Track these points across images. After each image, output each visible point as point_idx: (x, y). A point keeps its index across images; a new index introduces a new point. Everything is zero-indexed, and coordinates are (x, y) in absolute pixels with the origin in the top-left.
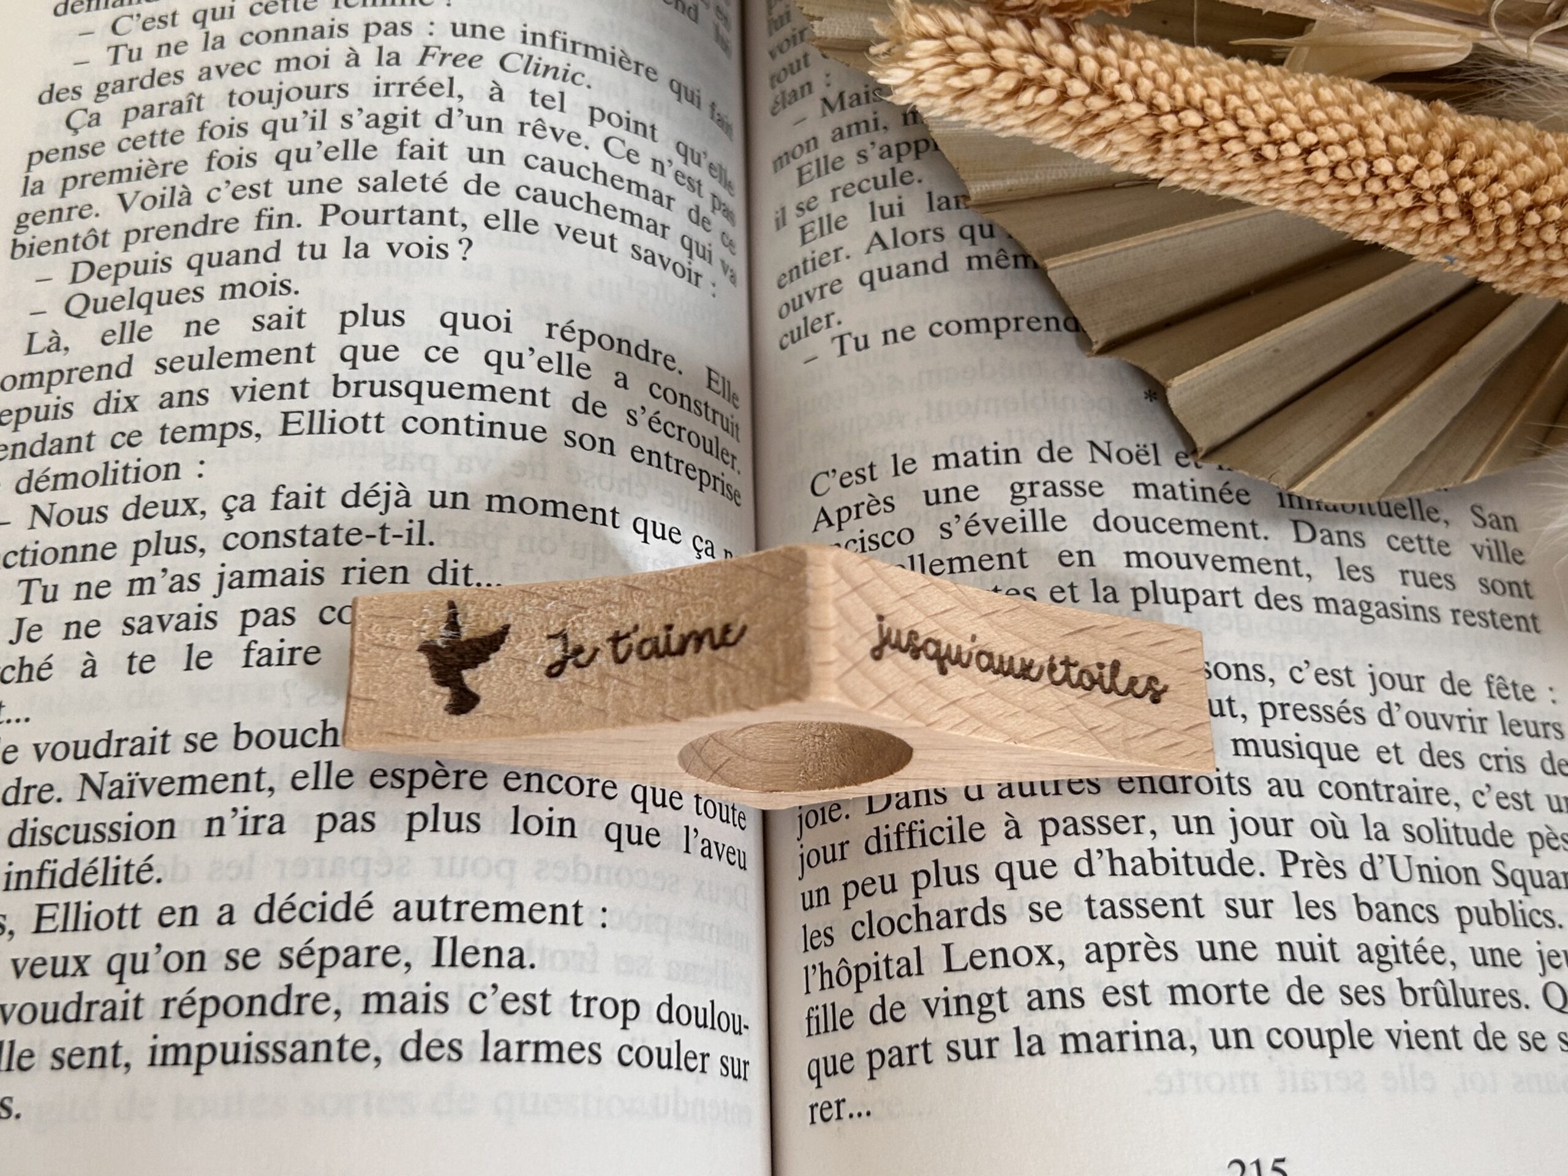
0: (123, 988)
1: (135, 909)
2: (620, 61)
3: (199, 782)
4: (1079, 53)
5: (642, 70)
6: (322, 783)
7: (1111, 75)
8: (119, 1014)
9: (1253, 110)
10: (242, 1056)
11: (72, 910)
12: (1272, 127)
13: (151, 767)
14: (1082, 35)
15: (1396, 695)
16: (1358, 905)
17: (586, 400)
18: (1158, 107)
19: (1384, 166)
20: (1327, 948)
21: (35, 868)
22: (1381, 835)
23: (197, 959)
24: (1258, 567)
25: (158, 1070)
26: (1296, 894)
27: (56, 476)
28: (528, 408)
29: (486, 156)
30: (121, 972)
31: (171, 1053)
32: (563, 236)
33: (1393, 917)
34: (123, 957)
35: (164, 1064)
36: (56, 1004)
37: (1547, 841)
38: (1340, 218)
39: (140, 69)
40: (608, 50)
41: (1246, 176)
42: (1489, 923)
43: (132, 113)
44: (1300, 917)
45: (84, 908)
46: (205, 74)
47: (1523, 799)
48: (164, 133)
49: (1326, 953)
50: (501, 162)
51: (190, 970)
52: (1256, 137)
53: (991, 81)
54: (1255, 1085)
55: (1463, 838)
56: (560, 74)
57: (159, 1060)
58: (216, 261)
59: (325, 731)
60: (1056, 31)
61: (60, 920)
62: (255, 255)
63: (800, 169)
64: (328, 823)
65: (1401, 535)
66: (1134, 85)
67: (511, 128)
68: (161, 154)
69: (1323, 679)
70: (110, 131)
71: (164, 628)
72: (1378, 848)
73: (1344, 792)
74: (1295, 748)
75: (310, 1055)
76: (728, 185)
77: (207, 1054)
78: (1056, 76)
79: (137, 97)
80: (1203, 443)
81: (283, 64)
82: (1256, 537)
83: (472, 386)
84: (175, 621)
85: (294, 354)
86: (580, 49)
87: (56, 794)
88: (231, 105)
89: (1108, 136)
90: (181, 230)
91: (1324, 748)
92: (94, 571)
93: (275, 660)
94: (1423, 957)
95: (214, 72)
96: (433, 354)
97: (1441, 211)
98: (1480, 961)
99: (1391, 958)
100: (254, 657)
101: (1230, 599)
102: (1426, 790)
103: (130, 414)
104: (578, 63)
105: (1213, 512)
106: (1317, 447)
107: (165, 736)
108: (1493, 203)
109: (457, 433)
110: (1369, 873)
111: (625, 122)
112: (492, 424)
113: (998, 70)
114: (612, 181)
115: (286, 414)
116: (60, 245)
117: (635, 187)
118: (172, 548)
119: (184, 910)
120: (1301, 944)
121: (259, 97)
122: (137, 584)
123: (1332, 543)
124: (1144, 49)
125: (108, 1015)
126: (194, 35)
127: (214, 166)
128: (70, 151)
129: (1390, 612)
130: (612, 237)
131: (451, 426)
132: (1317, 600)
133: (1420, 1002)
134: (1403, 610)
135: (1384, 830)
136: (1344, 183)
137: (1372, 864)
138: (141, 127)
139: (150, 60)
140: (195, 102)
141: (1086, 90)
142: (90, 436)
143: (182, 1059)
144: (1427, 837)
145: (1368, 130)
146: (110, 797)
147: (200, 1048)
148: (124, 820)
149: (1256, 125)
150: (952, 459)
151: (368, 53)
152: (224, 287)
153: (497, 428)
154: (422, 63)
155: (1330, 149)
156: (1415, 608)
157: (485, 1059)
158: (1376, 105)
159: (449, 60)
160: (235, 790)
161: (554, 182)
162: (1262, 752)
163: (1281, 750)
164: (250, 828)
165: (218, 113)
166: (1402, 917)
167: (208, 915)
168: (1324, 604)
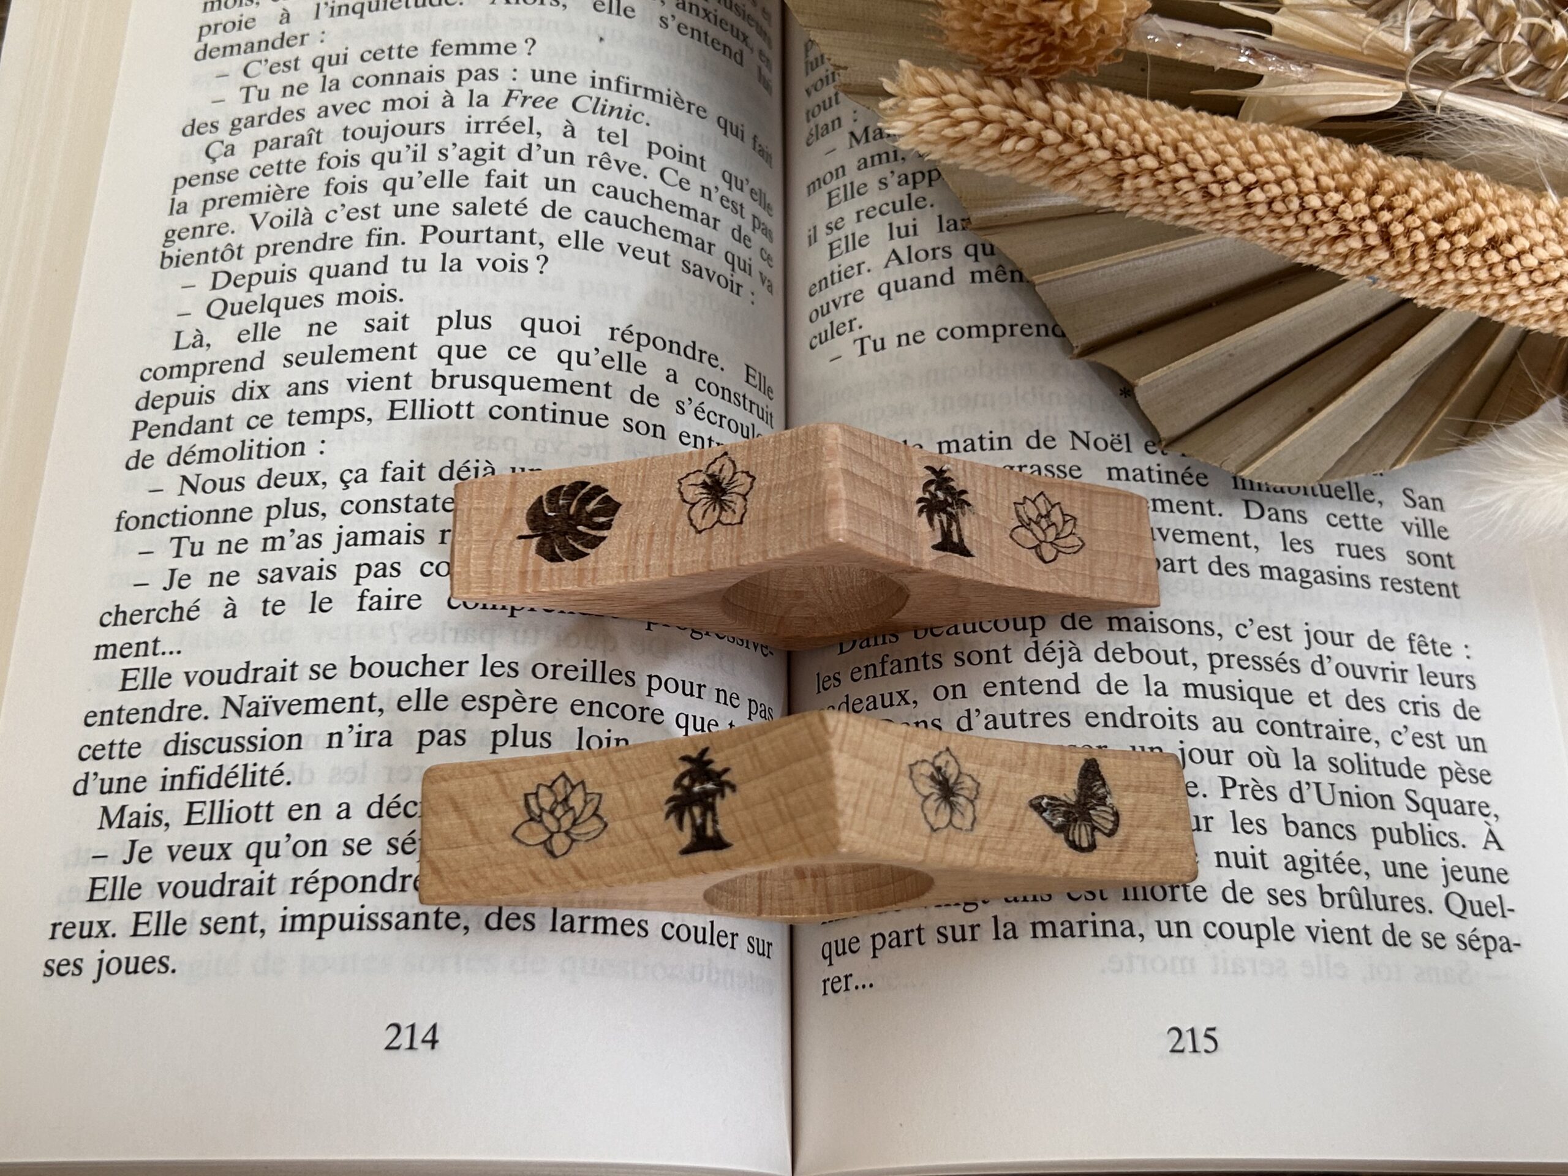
0: (260, 869)
1: (269, 806)
2: (675, 102)
3: (322, 704)
4: (1053, 109)
5: (693, 109)
6: (422, 706)
7: (1082, 126)
8: (256, 890)
9: (1202, 155)
10: (356, 925)
11: (217, 806)
12: (1217, 169)
13: (282, 691)
14: (1057, 93)
15: (1328, 649)
16: (1287, 823)
17: (642, 393)
18: (1120, 153)
19: (1314, 201)
20: (1258, 858)
21: (186, 773)
22: (1309, 766)
23: (320, 846)
24: (1213, 539)
25: (287, 935)
26: (1233, 812)
27: (201, 452)
28: (594, 399)
29: (560, 185)
30: (258, 856)
31: (298, 921)
32: (624, 253)
33: (1316, 833)
34: (260, 844)
35: (292, 930)
36: (204, 882)
37: (1455, 775)
38: (1277, 245)
39: (269, 107)
40: (665, 92)
41: (1197, 210)
42: (1400, 842)
43: (262, 145)
44: (1236, 831)
45: (227, 805)
46: (323, 112)
47: (1436, 739)
48: (289, 163)
49: (1258, 861)
50: (573, 190)
51: (314, 855)
52: (1204, 177)
53: (979, 132)
54: (1193, 967)
55: (1381, 770)
56: (624, 113)
57: (288, 927)
58: (334, 273)
59: (425, 663)
60: (1035, 90)
61: (207, 815)
62: (367, 268)
63: (830, 193)
64: (427, 738)
65: (1339, 514)
66: (1100, 135)
67: (581, 160)
68: (287, 181)
69: (1265, 634)
70: (243, 160)
71: (292, 578)
72: (1304, 776)
73: (1278, 728)
74: (1238, 692)
75: (411, 924)
76: (767, 207)
77: (328, 922)
78: (1034, 126)
79: (266, 131)
80: (1165, 433)
81: (389, 104)
82: (1212, 514)
83: (547, 380)
84: (301, 573)
85: (401, 353)
86: (641, 92)
87: (204, 713)
88: (345, 139)
89: (1078, 177)
90: (304, 246)
91: (1263, 692)
92: (234, 531)
93: (384, 605)
94: (1340, 868)
95: (331, 110)
96: (515, 353)
97: (1364, 237)
98: (1391, 872)
99: (1313, 867)
100: (367, 602)
101: (1187, 566)
102: (1350, 729)
103: (262, 400)
104: (639, 103)
105: (1174, 493)
106: (1264, 437)
107: (294, 666)
108: (1408, 232)
109: (534, 419)
110: (1296, 795)
111: (678, 155)
112: (563, 412)
113: (985, 122)
114: (665, 206)
115: (393, 402)
116: (202, 257)
117: (686, 211)
118: (299, 513)
119: (309, 806)
120: (1235, 854)
121: (369, 133)
122: (270, 542)
123: (1278, 519)
124: (1109, 104)
125: (247, 891)
126: (314, 79)
127: (331, 191)
128: (209, 178)
129: (1326, 578)
130: (666, 254)
131: (530, 413)
132: (1262, 568)
133: (1337, 904)
134: (1337, 577)
135: (1312, 762)
136: (1279, 216)
137: (1300, 789)
138: (270, 157)
139: (276, 100)
140: (315, 136)
141: (1060, 138)
142: (229, 418)
143: (307, 926)
144: (1349, 768)
145: (1299, 171)
146: (248, 716)
147: (322, 917)
148: (261, 734)
149: (1204, 167)
150: (953, 445)
151: (461, 96)
152: (340, 295)
153: (568, 416)
154: (506, 104)
155: (1266, 187)
156: (1348, 576)
157: (554, 929)
158: (1309, 150)
159: (529, 102)
160: (351, 711)
161: (617, 207)
162: (1209, 694)
163: (1226, 693)
164: (363, 742)
165: (336, 147)
166: (1324, 834)
167: (329, 811)
168: (1268, 571)
